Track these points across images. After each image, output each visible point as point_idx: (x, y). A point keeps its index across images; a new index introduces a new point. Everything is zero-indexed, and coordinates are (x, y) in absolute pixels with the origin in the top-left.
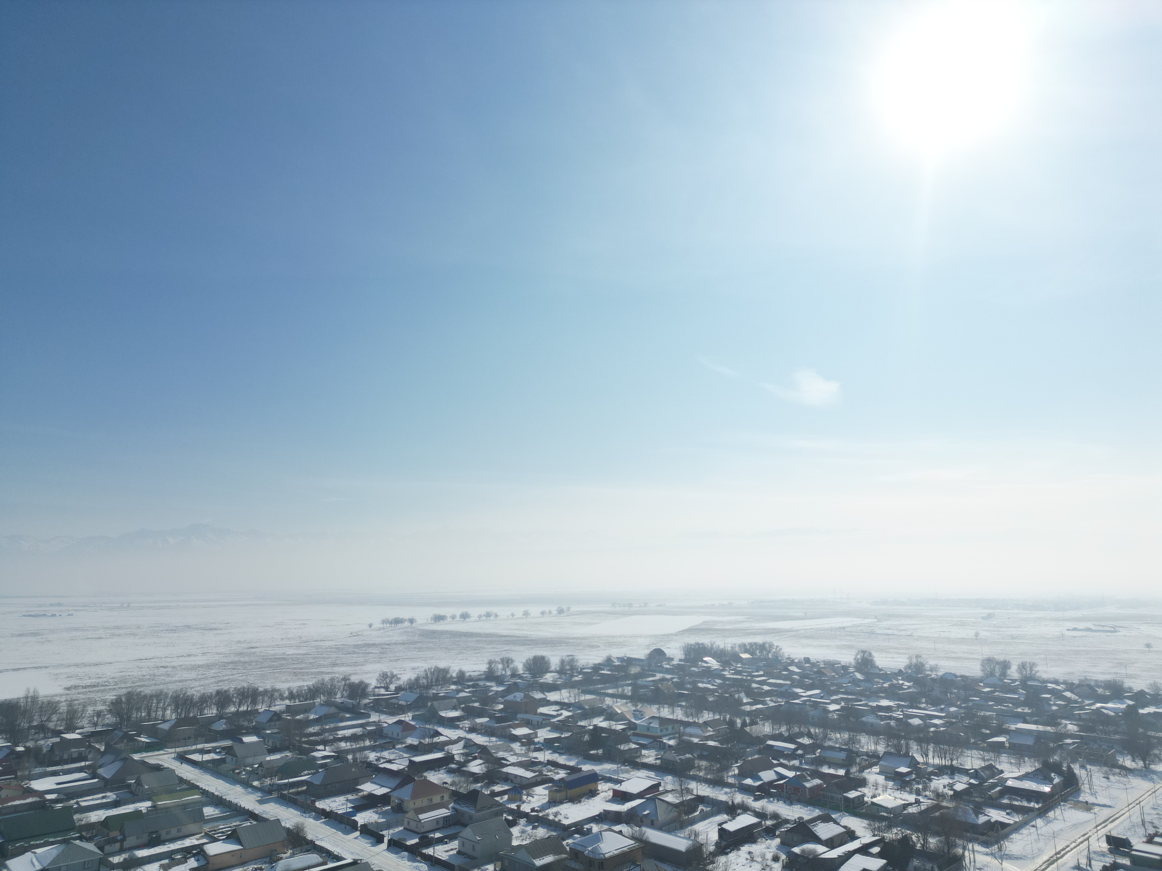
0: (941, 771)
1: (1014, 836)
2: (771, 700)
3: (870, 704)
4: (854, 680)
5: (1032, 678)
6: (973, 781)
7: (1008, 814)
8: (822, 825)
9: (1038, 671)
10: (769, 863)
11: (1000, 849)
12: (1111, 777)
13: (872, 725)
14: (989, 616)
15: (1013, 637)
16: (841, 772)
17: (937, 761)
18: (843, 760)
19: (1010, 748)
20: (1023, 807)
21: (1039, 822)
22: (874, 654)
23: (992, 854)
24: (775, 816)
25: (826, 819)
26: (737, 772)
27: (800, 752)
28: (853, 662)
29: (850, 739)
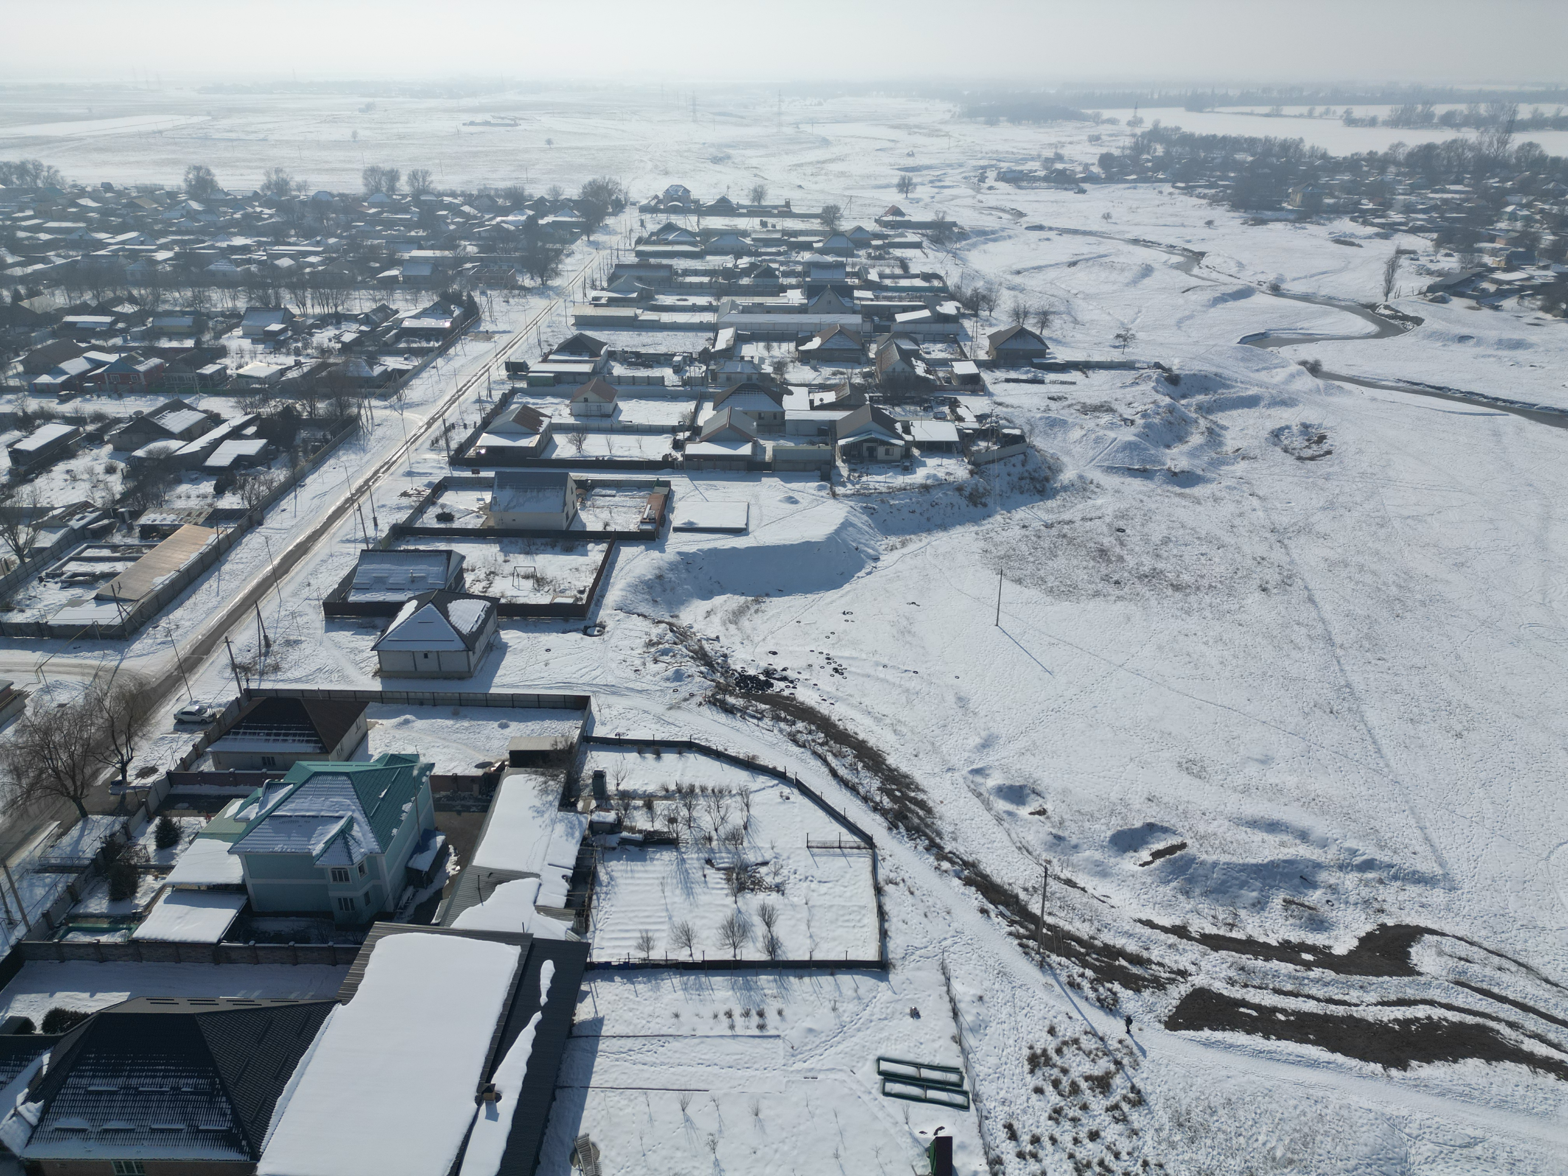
0: (323, 321)
1: (413, 382)
2: (59, 256)
3: (218, 244)
4: (188, 212)
5: (425, 191)
6: (363, 328)
7: (406, 359)
8: (173, 414)
9: (431, 182)
10: (101, 477)
11: (400, 400)
12: (511, 300)
13: (224, 274)
14: (369, 108)
15: (401, 137)
16: (189, 343)
17: (318, 310)
18: (189, 327)
19: (404, 282)
20: (422, 348)
21: (440, 362)
22: (214, 171)
23: (391, 407)
24: (98, 417)
25: (176, 406)
26: (20, 368)
27: (121, 325)
28: (183, 185)
29: (195, 297)
